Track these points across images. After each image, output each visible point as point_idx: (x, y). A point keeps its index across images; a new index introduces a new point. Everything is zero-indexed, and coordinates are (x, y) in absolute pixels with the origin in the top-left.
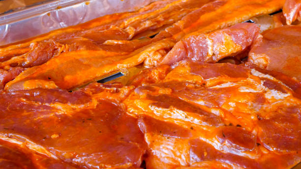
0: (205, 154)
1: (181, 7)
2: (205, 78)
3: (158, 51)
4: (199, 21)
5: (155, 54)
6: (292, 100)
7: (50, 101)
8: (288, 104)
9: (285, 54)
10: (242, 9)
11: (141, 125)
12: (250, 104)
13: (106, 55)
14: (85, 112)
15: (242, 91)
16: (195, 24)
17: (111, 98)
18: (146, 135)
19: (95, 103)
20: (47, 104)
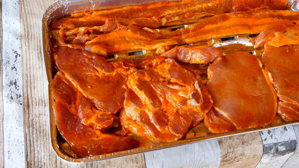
0: (143, 119)
1: (204, 9)
2: (172, 77)
3: (165, 46)
4: (203, 29)
5: (162, 48)
6: (198, 109)
7: (97, 66)
8: (195, 110)
9: (223, 76)
10: (233, 28)
11: (126, 95)
12: (178, 102)
13: (140, 38)
14: (108, 77)
15: (179, 94)
16: (200, 30)
17: (123, 73)
18: (125, 100)
19: (114, 73)
20: (95, 66)
